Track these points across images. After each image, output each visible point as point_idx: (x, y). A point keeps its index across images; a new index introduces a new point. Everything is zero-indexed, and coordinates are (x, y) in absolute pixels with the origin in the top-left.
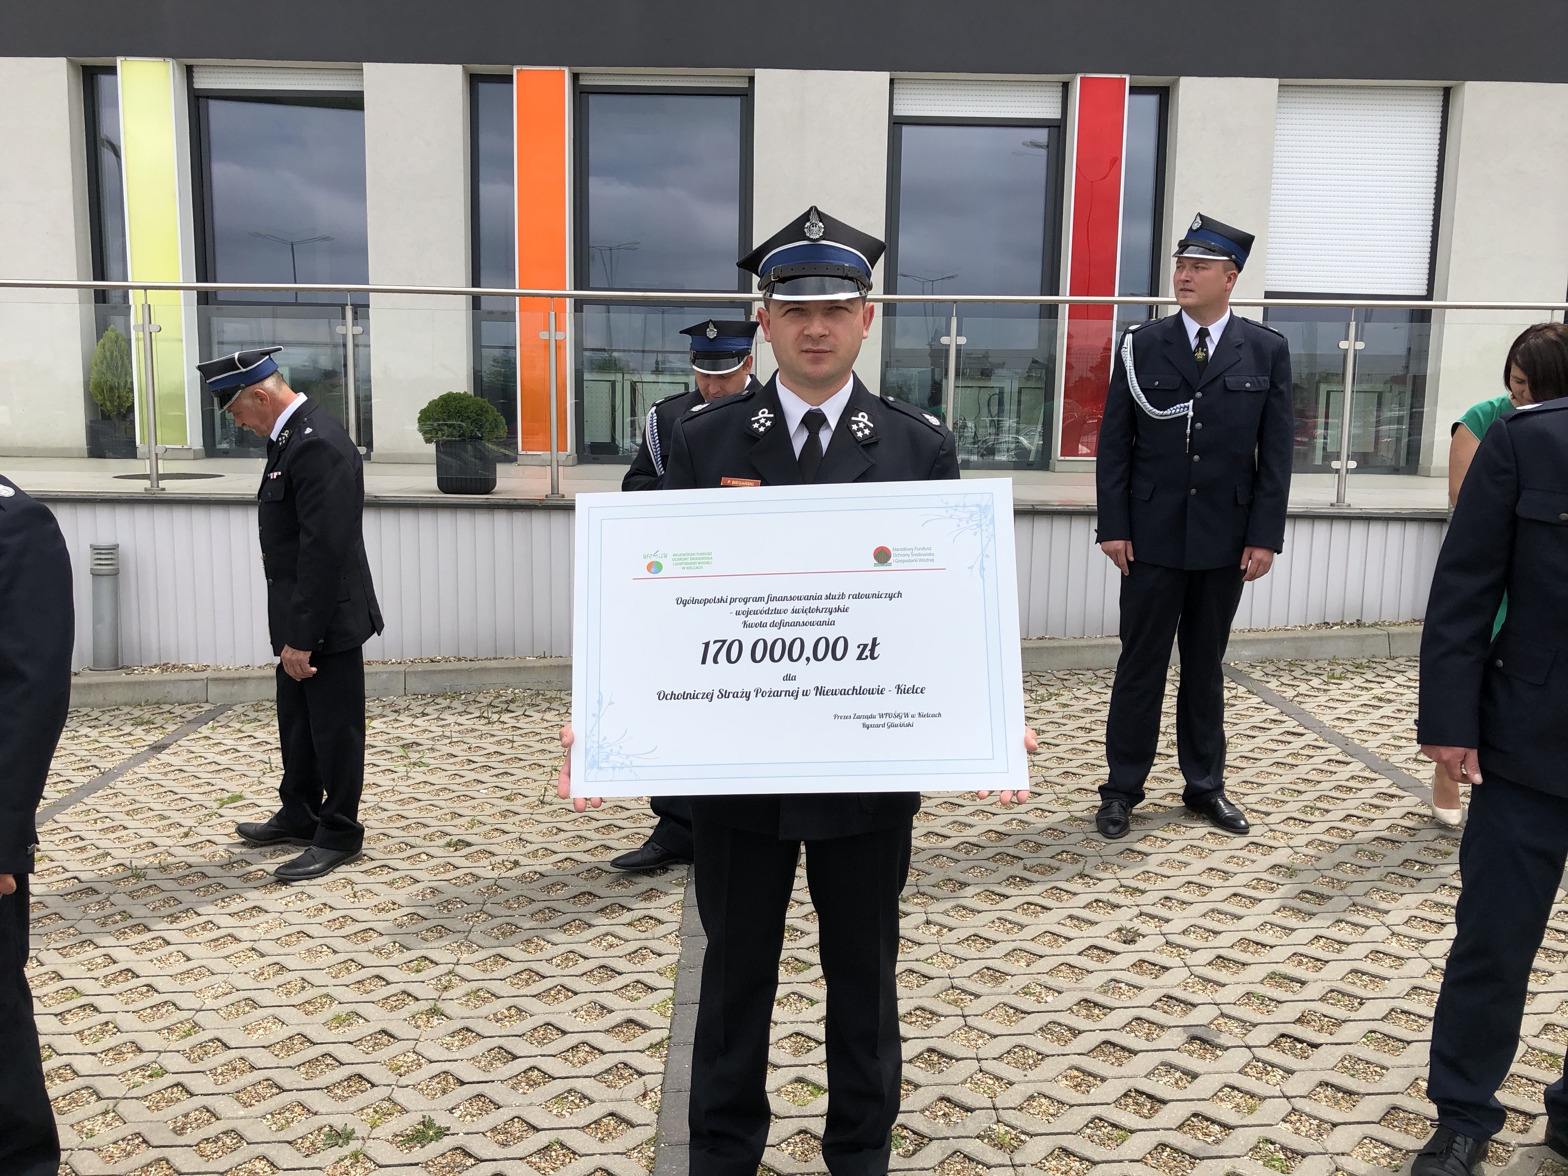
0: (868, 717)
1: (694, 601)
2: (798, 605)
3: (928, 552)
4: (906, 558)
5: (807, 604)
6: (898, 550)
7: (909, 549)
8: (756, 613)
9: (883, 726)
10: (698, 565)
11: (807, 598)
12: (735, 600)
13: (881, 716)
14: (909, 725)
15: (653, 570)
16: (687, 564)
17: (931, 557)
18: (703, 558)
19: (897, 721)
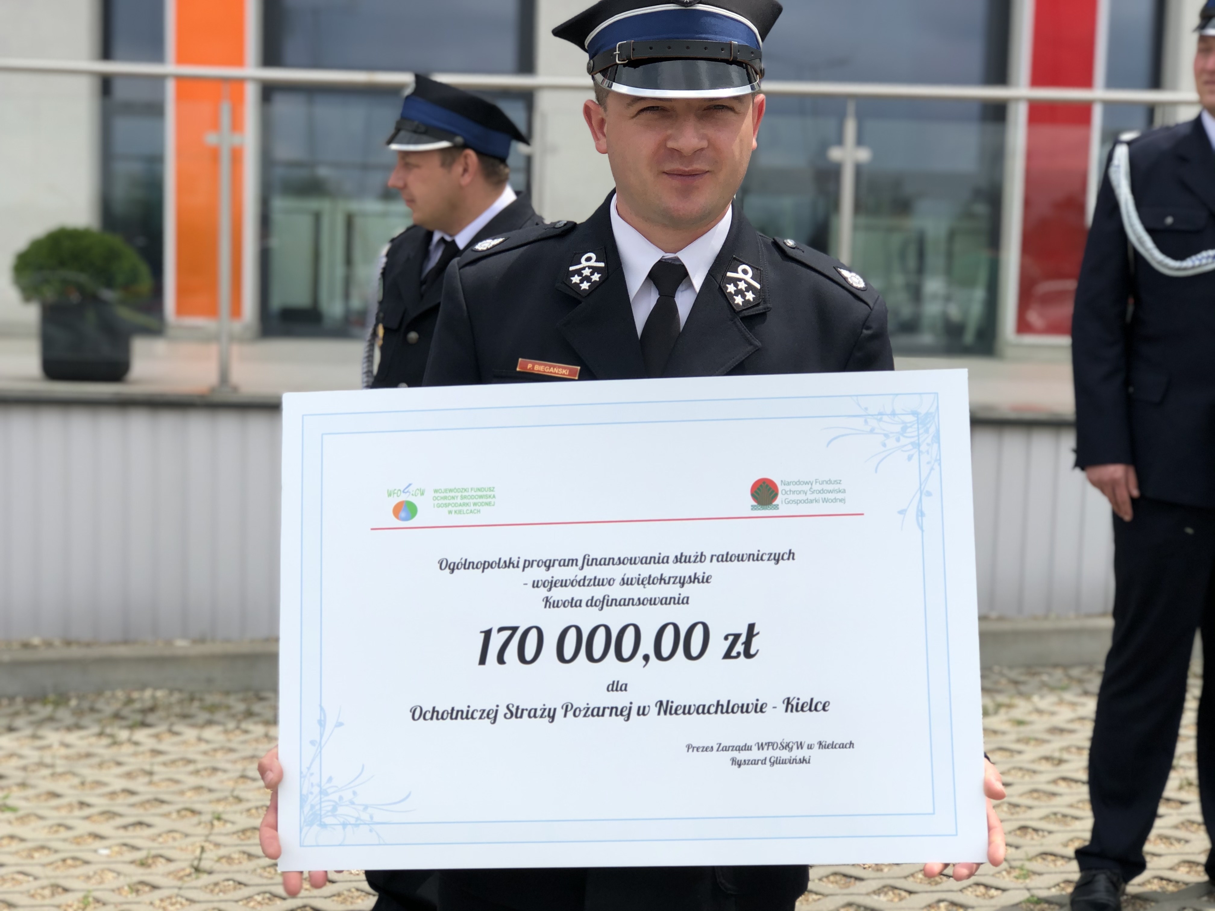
0: (739, 749)
1: (467, 565)
2: (631, 571)
3: (836, 487)
4: (802, 497)
5: (644, 570)
6: (789, 484)
7: (807, 483)
8: (564, 584)
9: (764, 762)
10: (472, 508)
11: (646, 561)
12: (531, 564)
13: (761, 747)
14: (803, 761)
15: (403, 514)
16: (455, 505)
17: (840, 496)
18: (481, 497)
19: (785, 754)
